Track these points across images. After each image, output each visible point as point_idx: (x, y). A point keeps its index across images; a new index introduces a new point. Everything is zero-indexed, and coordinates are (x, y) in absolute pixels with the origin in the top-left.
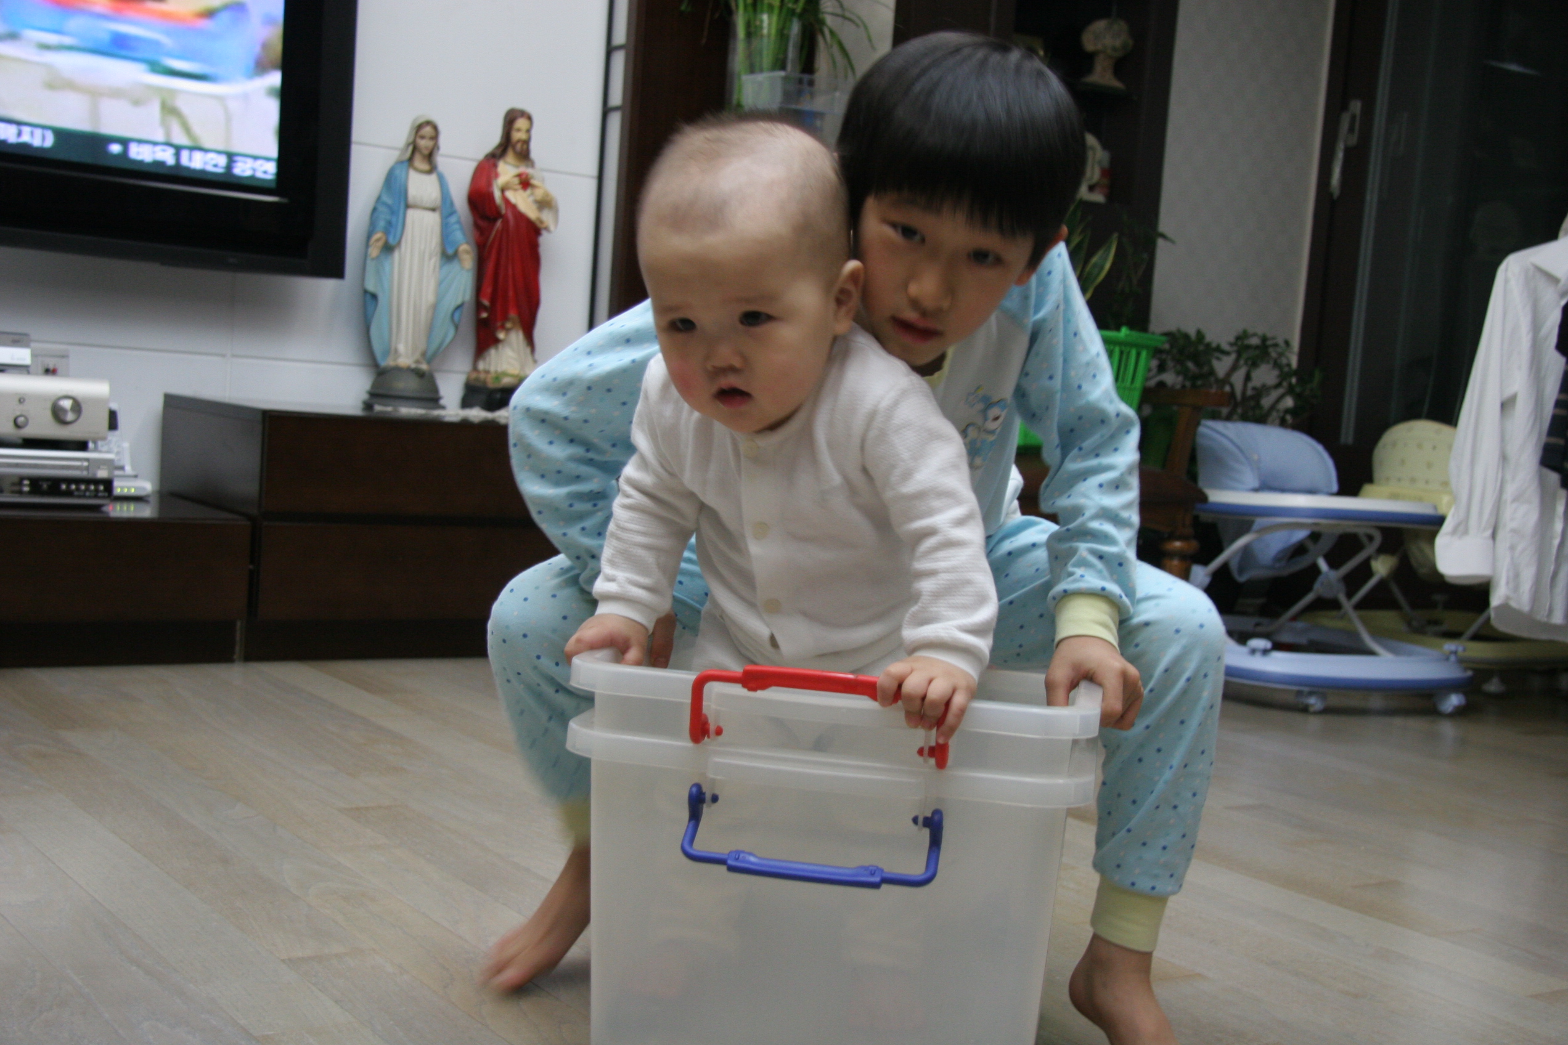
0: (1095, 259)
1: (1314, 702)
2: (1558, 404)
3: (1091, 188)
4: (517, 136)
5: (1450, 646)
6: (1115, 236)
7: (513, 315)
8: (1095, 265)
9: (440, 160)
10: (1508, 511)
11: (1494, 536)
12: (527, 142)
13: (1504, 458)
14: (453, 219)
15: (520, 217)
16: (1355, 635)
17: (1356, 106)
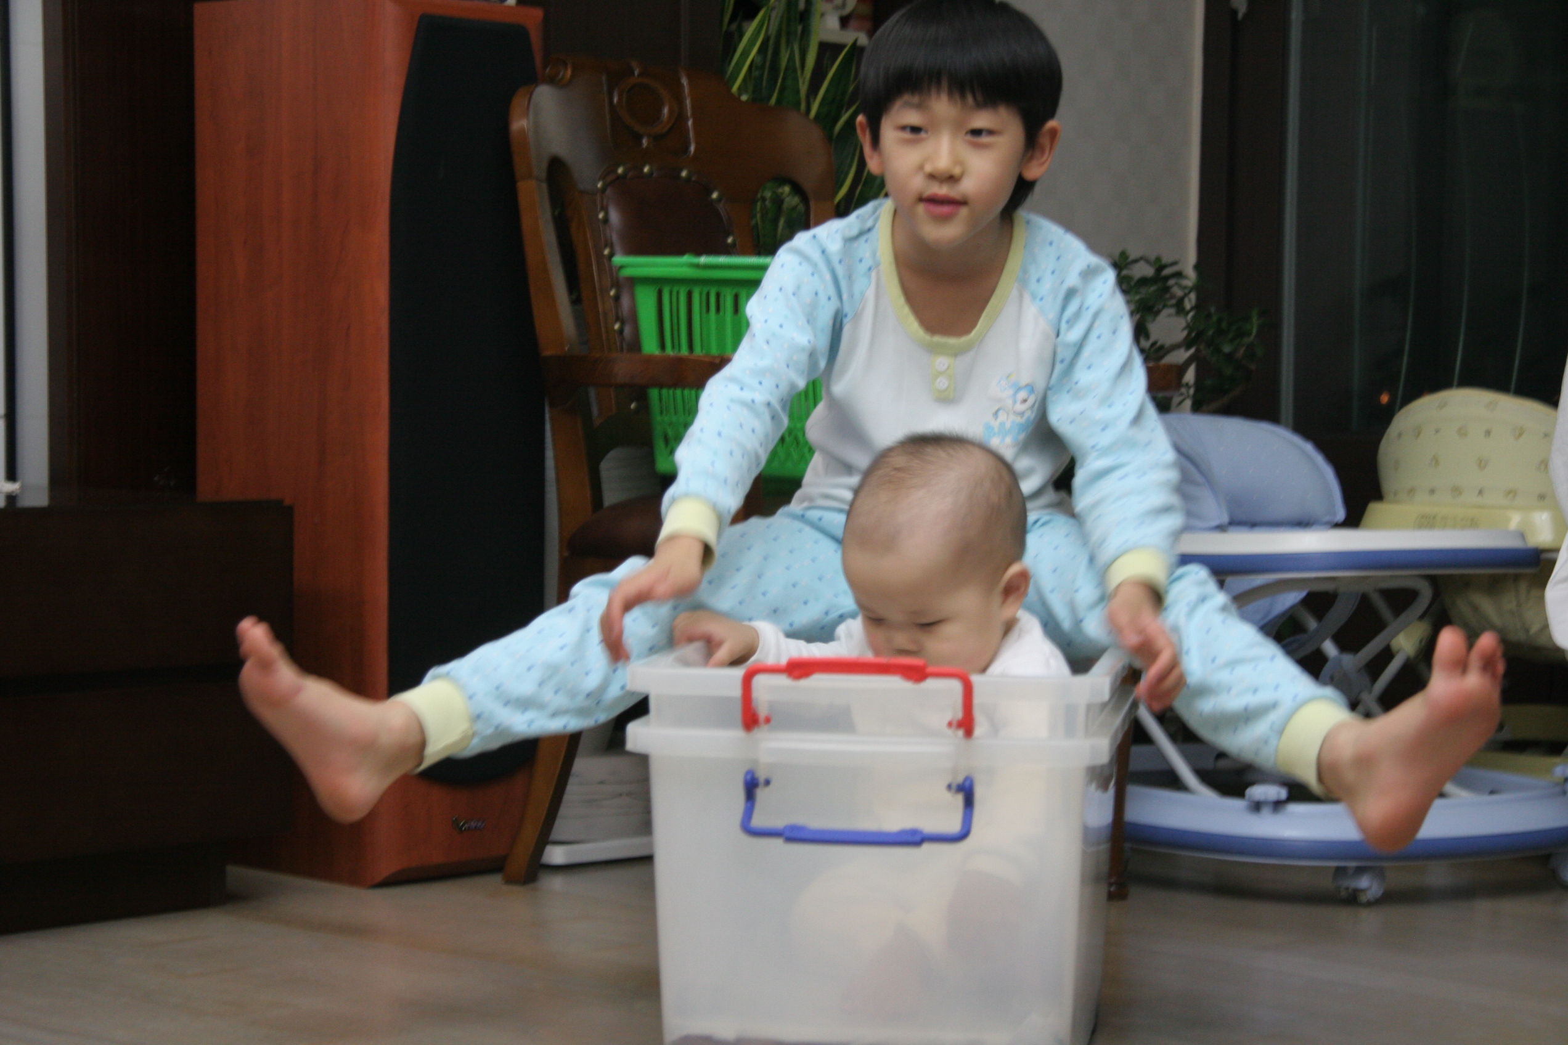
3: (844, 22)
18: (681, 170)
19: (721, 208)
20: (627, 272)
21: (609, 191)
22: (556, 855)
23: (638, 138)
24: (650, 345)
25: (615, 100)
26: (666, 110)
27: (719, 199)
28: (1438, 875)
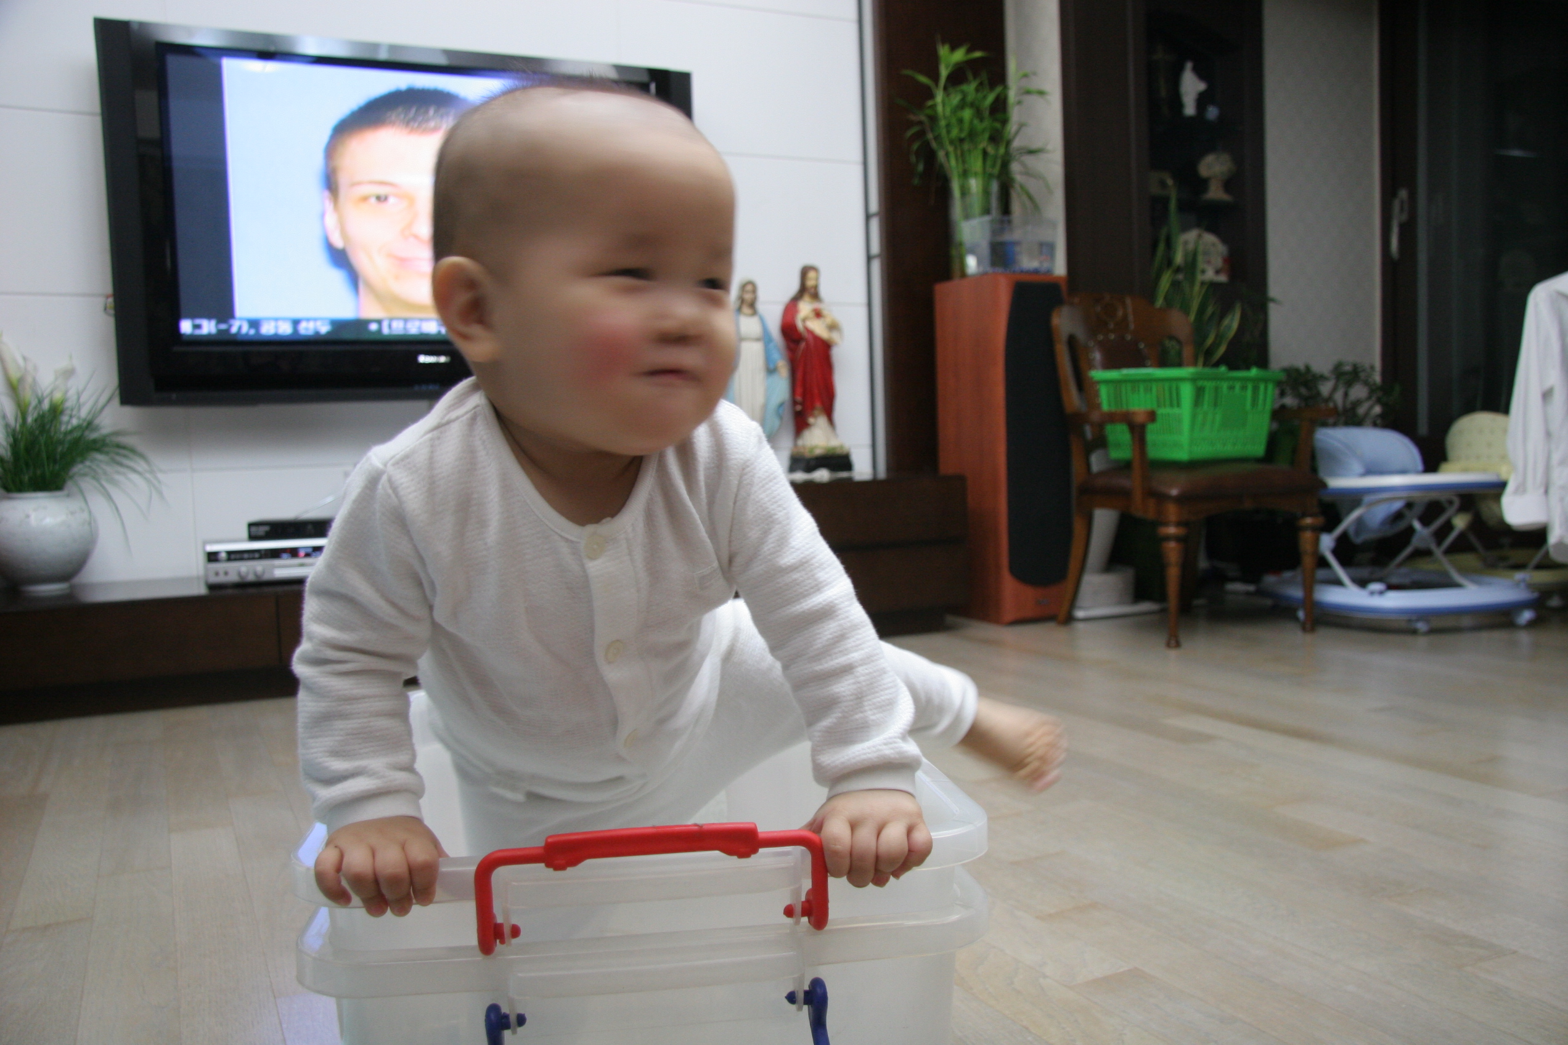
0: (1224, 323)
1: (1421, 626)
3: (1217, 272)
4: (810, 283)
5: (1519, 575)
6: (1238, 304)
7: (818, 405)
8: (1225, 326)
9: (761, 307)
11: (1546, 492)
12: (816, 287)
13: (1548, 434)
14: (771, 345)
15: (817, 339)
16: (1446, 574)
17: (1403, 194)
18: (1127, 336)
19: (1145, 351)
20: (1098, 378)
21: (1095, 346)
22: (1079, 614)
23: (1108, 325)
24: (1105, 407)
25: (1097, 309)
26: (1119, 313)
27: (1143, 347)
28: (1466, 621)
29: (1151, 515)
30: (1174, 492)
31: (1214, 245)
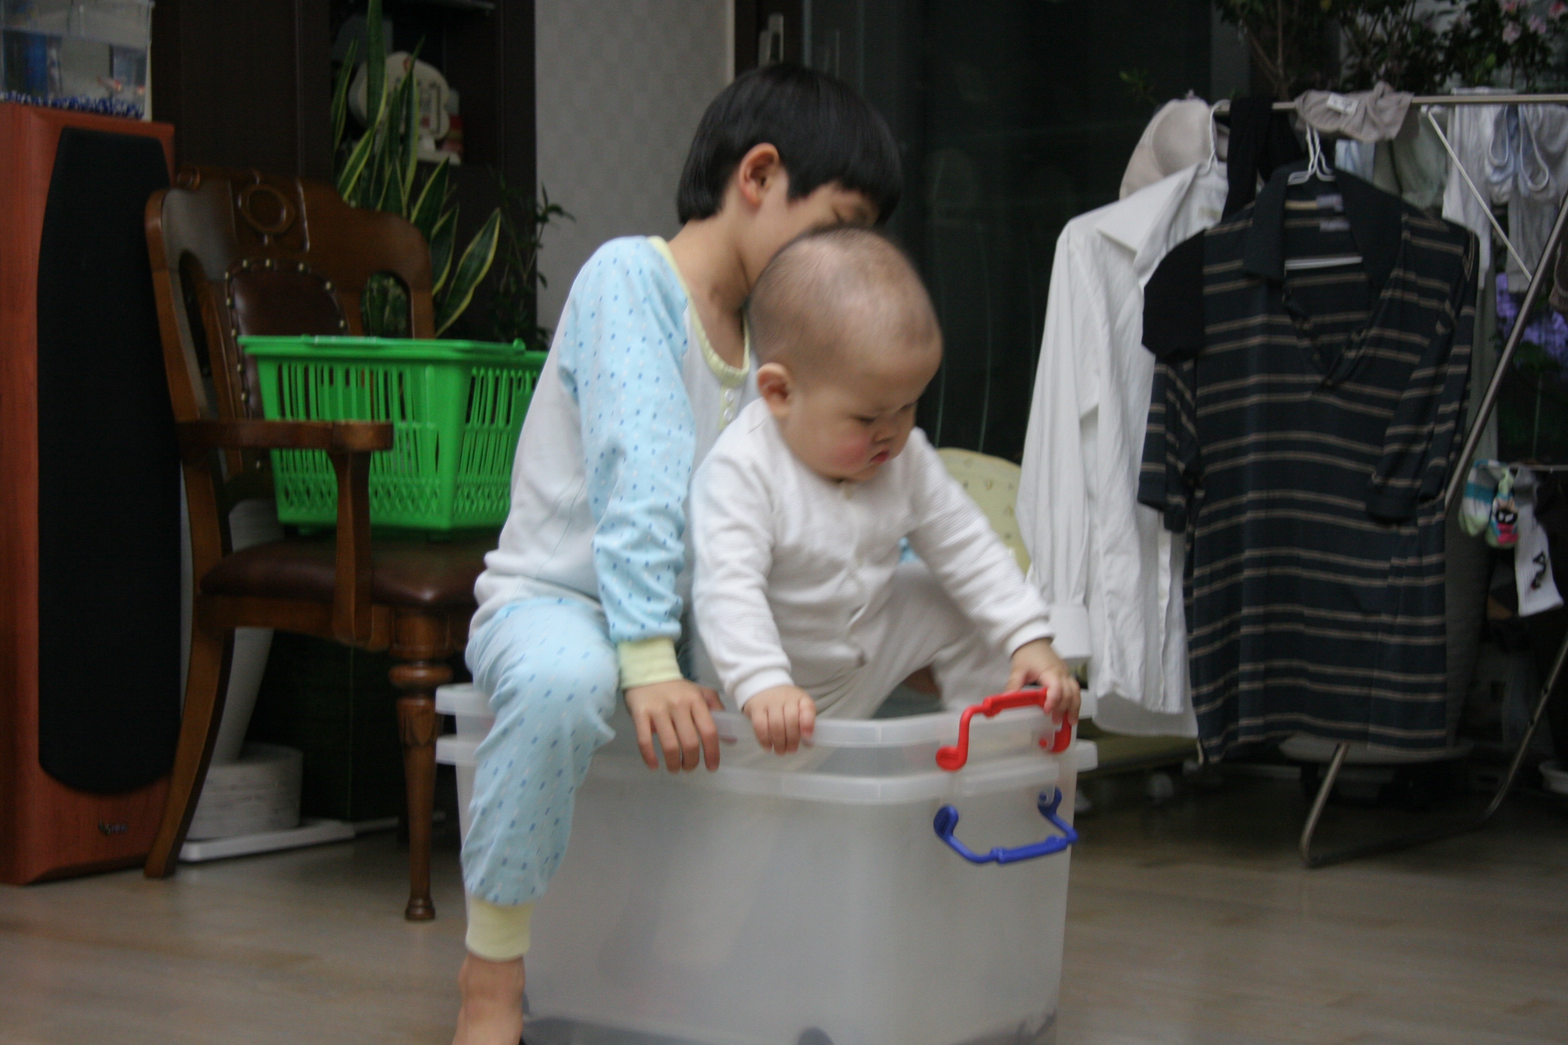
0: (470, 249)
2: (1152, 418)
3: (439, 144)
6: (497, 211)
8: (471, 256)
10: (1102, 567)
11: (1086, 603)
17: (777, 23)
18: (297, 265)
19: (334, 297)
20: (250, 350)
21: (235, 281)
22: (193, 852)
23: (260, 237)
24: (272, 413)
25: (240, 203)
26: (284, 214)
27: (332, 289)
29: (376, 641)
30: (428, 595)
31: (433, 85)
